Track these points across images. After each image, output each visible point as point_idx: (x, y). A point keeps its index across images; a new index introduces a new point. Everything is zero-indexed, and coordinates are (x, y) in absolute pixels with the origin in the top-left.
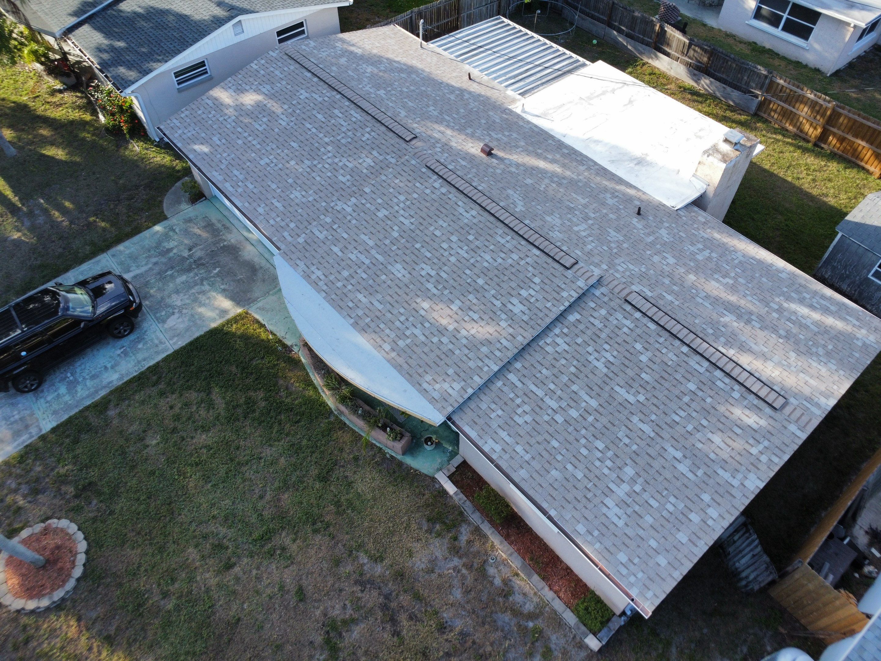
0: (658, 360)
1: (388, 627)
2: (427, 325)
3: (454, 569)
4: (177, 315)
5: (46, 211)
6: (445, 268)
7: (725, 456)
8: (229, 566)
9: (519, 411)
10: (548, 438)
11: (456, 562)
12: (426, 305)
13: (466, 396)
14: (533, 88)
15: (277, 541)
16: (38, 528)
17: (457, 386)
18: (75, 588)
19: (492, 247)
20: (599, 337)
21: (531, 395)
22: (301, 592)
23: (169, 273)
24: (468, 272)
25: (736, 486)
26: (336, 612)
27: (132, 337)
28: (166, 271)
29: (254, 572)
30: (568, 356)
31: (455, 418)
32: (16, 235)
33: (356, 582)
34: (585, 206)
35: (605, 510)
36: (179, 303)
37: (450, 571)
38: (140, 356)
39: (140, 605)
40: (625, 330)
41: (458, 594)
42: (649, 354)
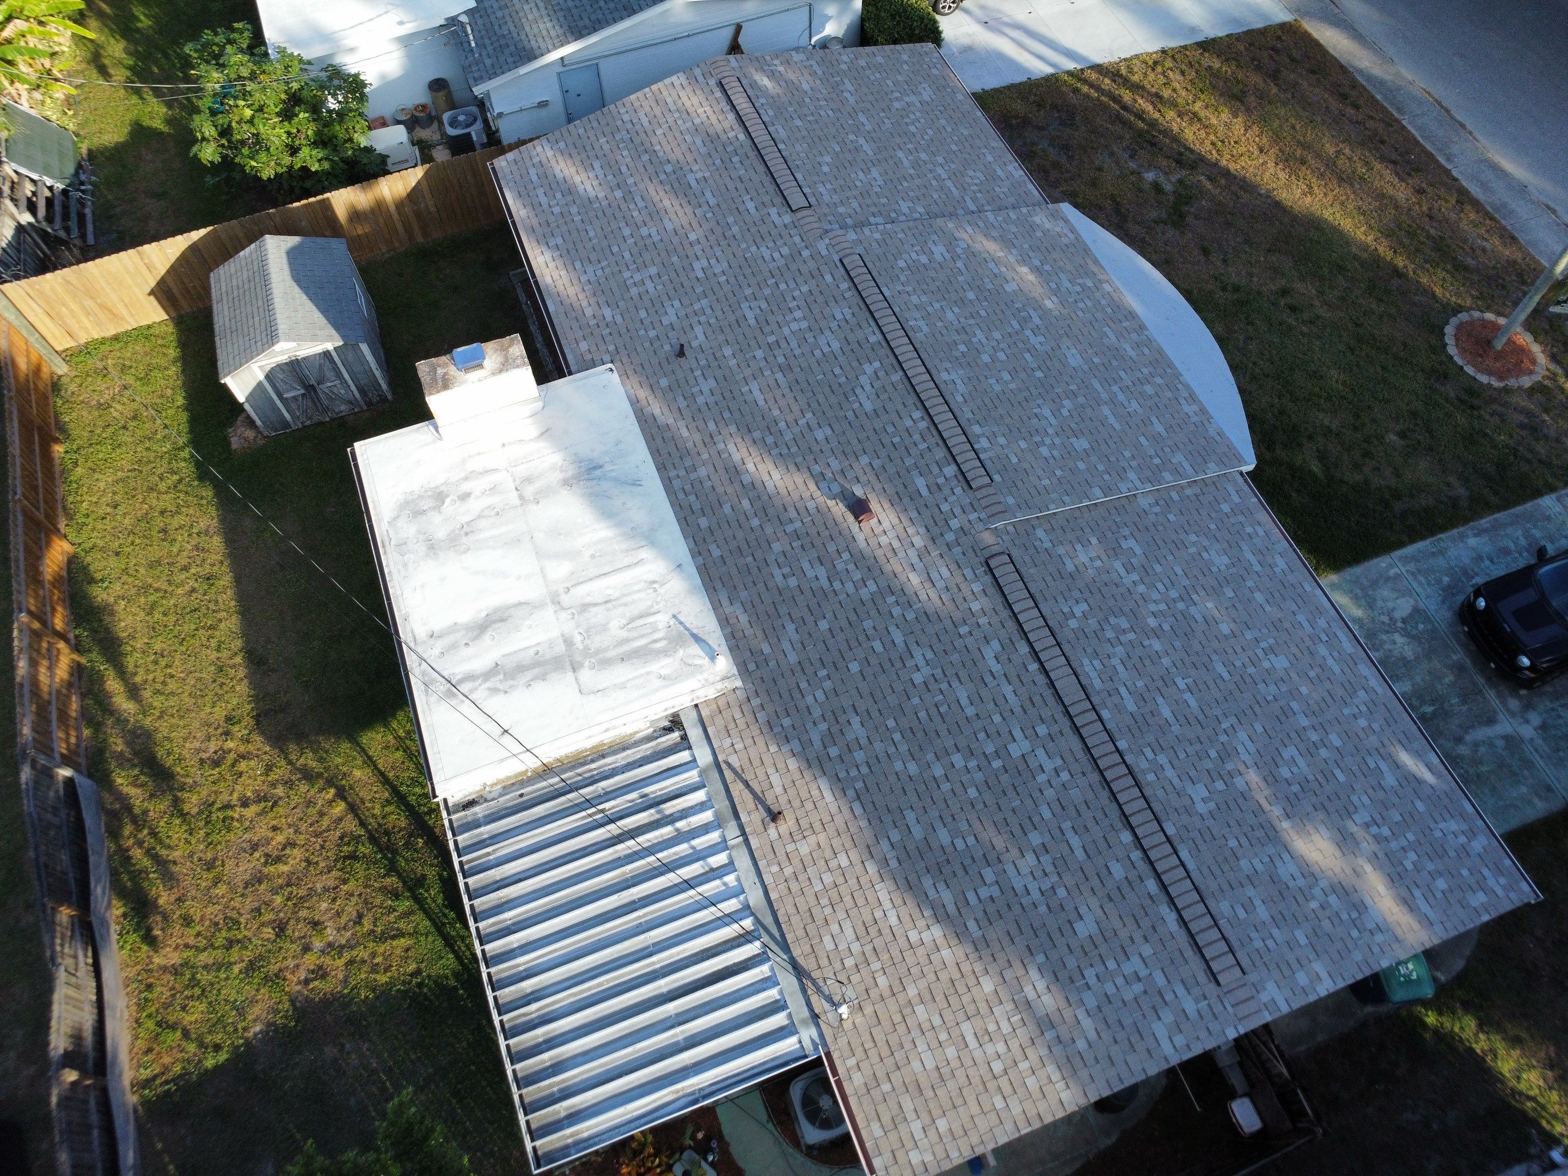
4: (1398, 615)
15: (1230, 297)
16: (1512, 384)
18: (1447, 318)
36: (1399, 638)
38: (1441, 562)
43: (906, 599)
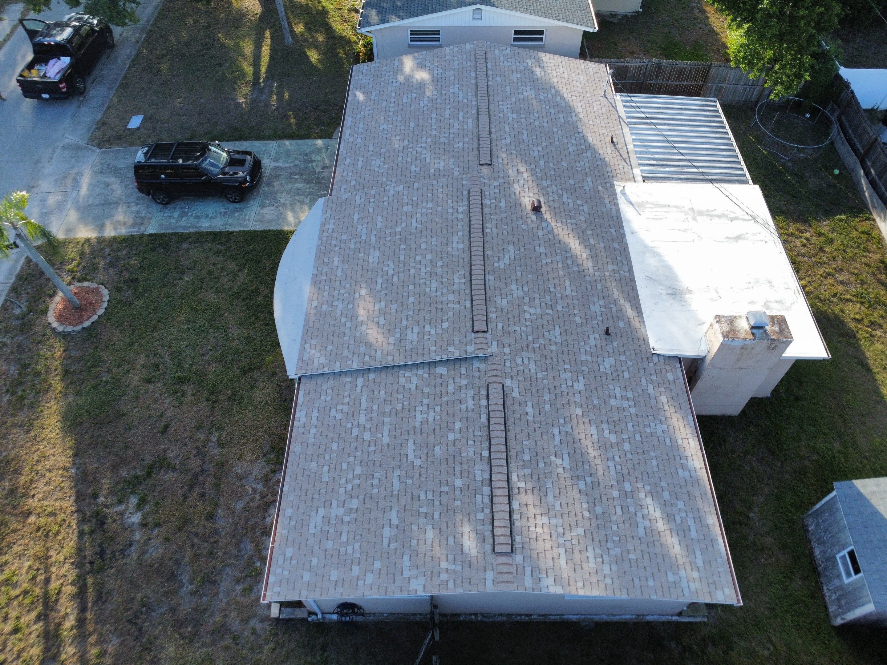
0: (458, 445)
1: (186, 488)
2: (350, 306)
3: (253, 489)
4: (274, 208)
5: (271, 93)
6: (401, 275)
7: (422, 550)
8: (149, 381)
9: (340, 407)
10: (336, 438)
11: (260, 486)
12: (363, 292)
13: (320, 372)
14: (664, 178)
15: (185, 387)
16: (94, 285)
17: (323, 360)
18: (79, 332)
19: (445, 280)
20: (441, 398)
21: (357, 402)
22: (167, 427)
23: (297, 177)
24: (411, 287)
25: (404, 576)
26: (170, 455)
27: (238, 206)
28: (296, 174)
29: (157, 395)
30: (407, 395)
31: (303, 381)
32: (241, 100)
33: (197, 447)
34: (564, 297)
35: (313, 514)
36: (282, 200)
37: (250, 489)
38: (231, 221)
39: (94, 366)
40: (463, 407)
41: (239, 506)
42: (458, 436)
43: (533, 172)
